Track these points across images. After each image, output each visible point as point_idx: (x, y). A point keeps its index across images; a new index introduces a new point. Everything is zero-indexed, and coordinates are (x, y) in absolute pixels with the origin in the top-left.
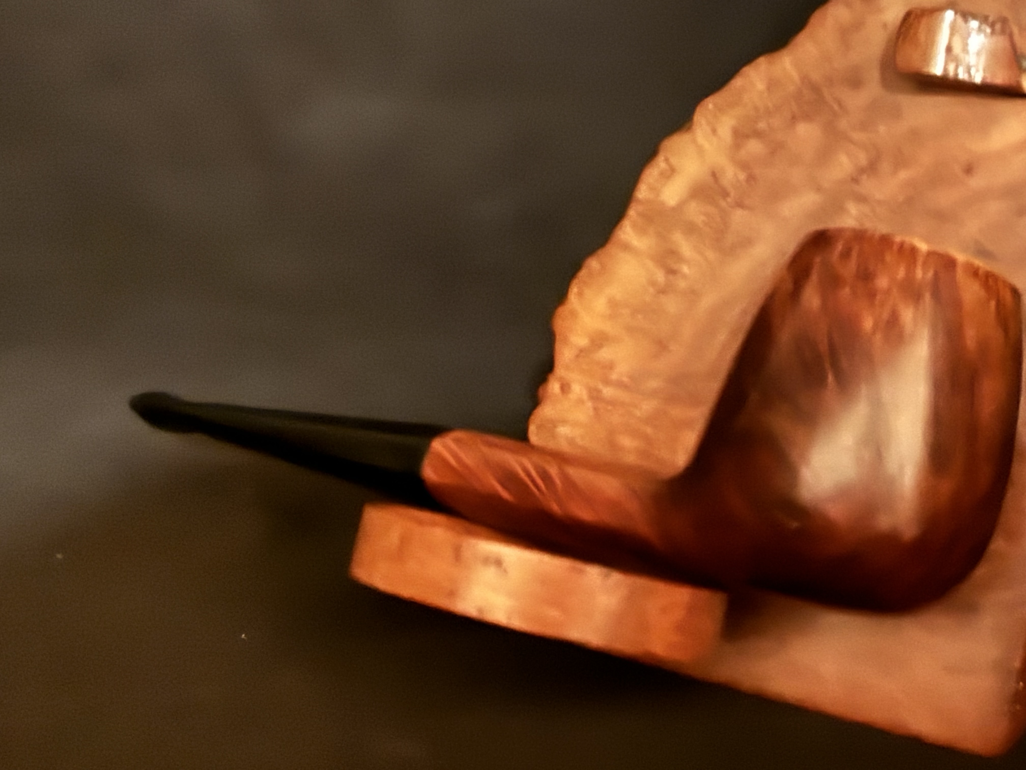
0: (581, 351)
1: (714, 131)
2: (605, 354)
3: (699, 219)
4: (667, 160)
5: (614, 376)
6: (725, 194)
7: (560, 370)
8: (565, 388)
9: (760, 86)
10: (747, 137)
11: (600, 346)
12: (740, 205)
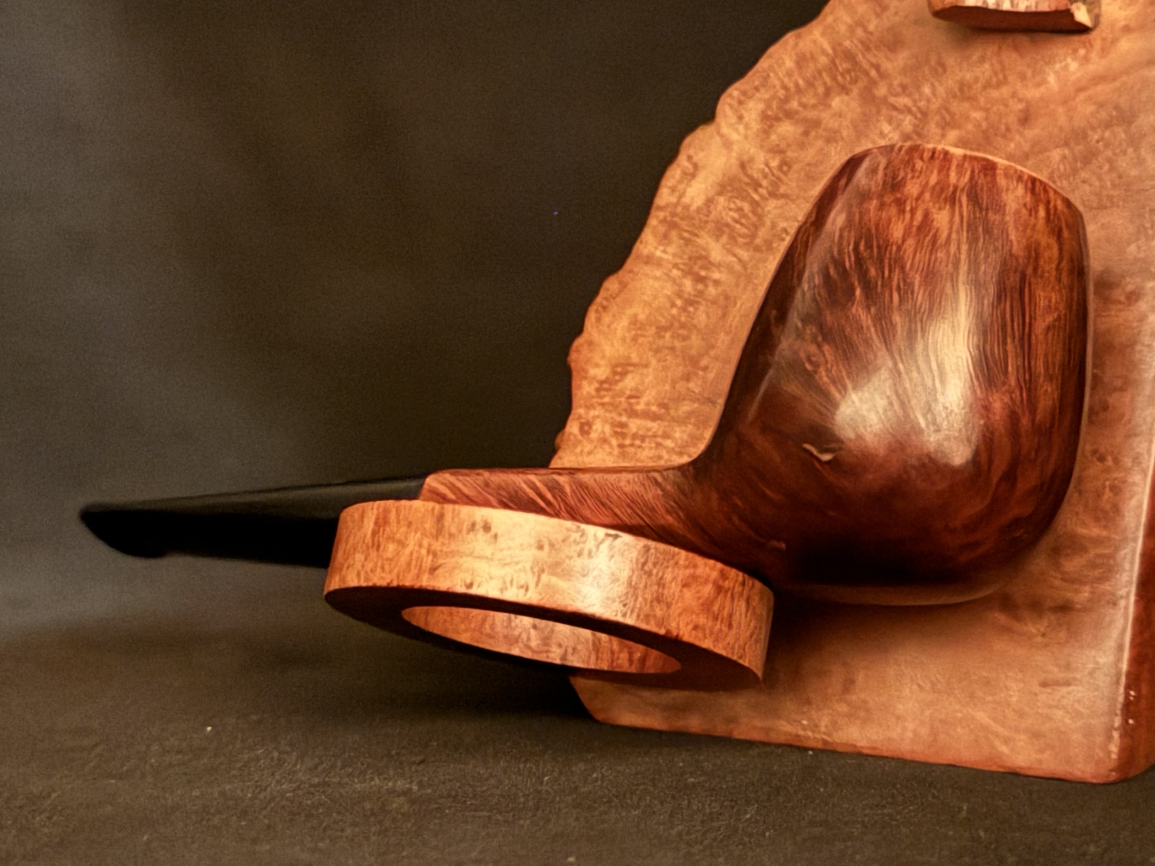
0: (602, 382)
1: (740, 118)
2: (630, 382)
3: (729, 217)
4: (690, 158)
5: (640, 407)
6: (756, 185)
7: (578, 411)
8: (586, 428)
9: (789, 63)
10: (778, 119)
11: (624, 374)
12: (773, 195)
